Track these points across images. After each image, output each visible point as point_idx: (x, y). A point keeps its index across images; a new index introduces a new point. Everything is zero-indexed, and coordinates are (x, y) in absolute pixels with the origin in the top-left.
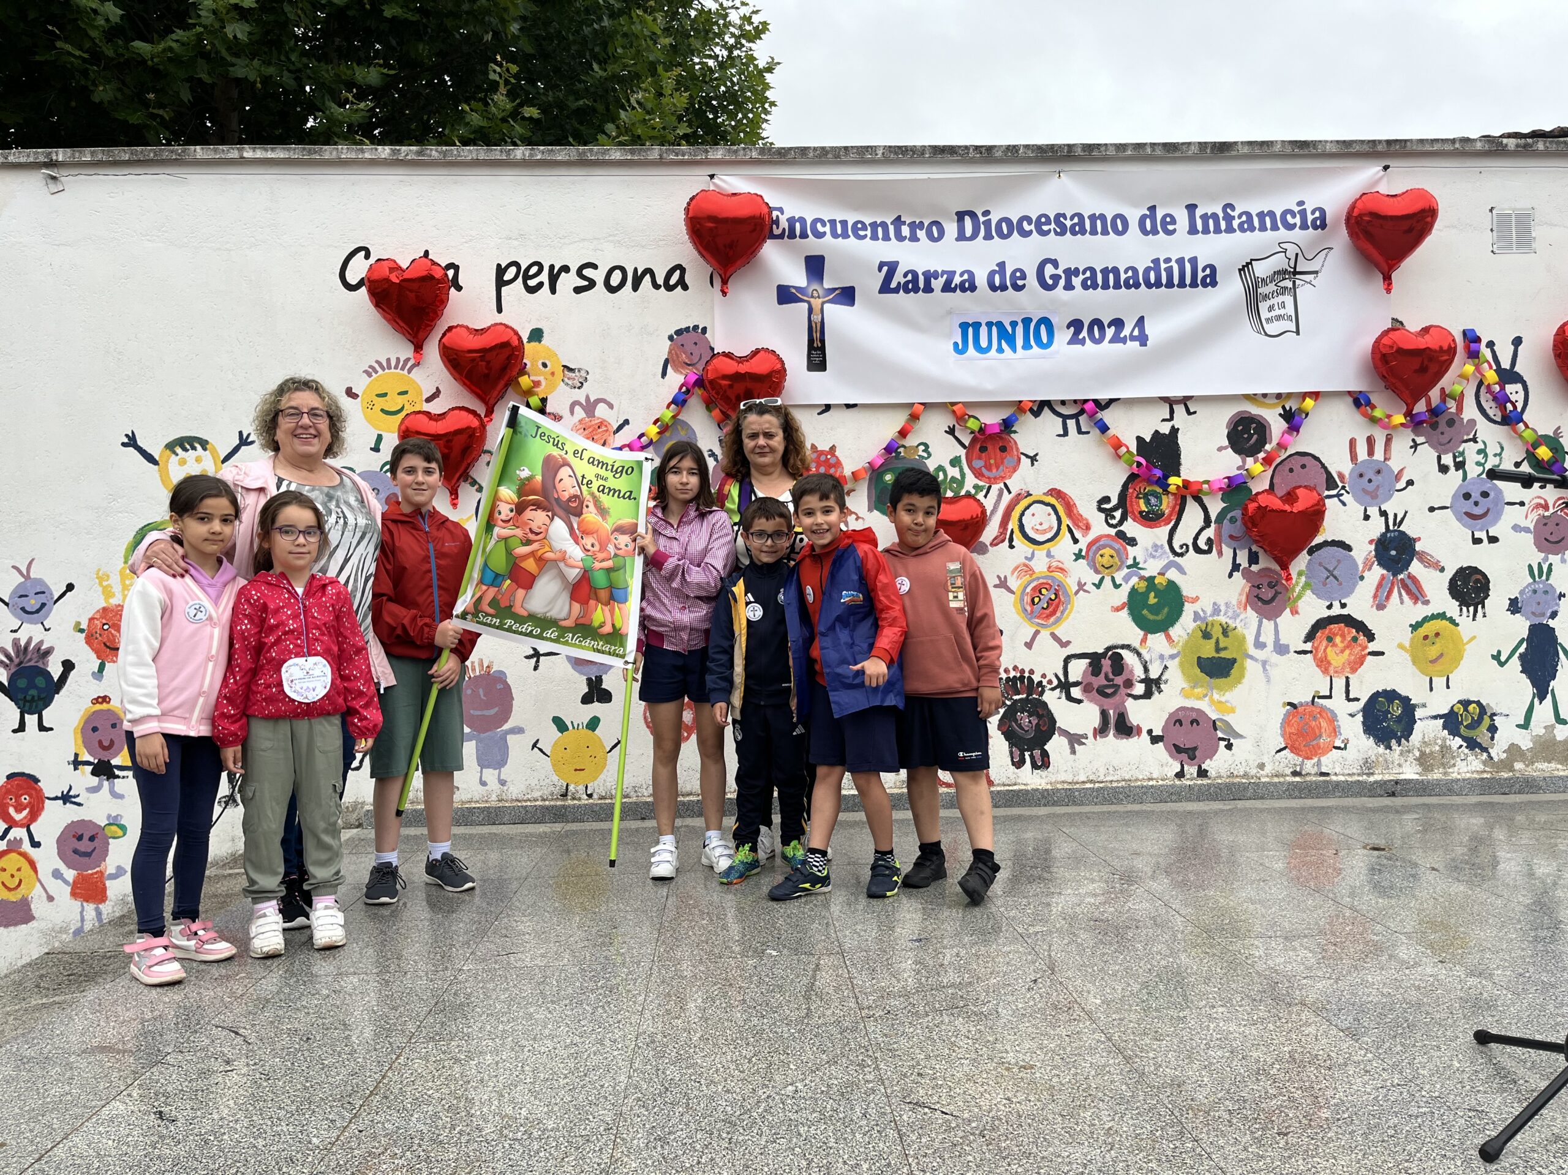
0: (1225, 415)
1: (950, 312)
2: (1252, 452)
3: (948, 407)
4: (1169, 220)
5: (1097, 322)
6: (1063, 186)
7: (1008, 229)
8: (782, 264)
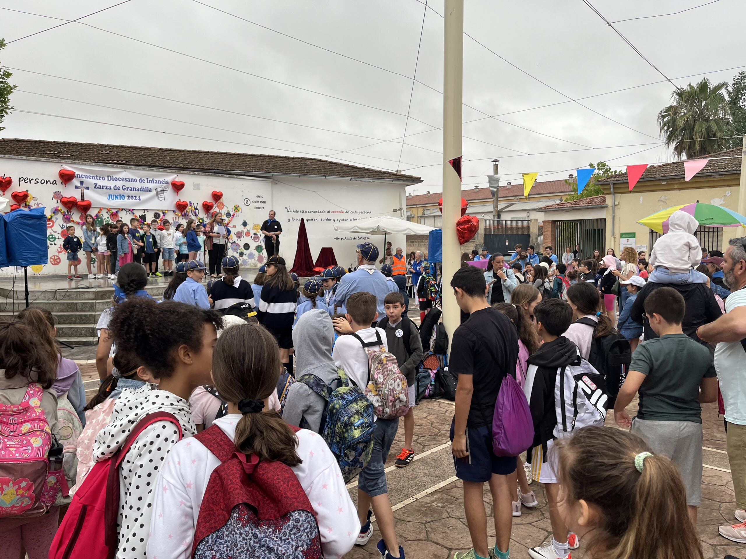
0: (153, 212)
1: (107, 193)
3: (107, 208)
4: (144, 180)
5: (132, 196)
6: (126, 173)
7: (116, 179)
8: (76, 182)
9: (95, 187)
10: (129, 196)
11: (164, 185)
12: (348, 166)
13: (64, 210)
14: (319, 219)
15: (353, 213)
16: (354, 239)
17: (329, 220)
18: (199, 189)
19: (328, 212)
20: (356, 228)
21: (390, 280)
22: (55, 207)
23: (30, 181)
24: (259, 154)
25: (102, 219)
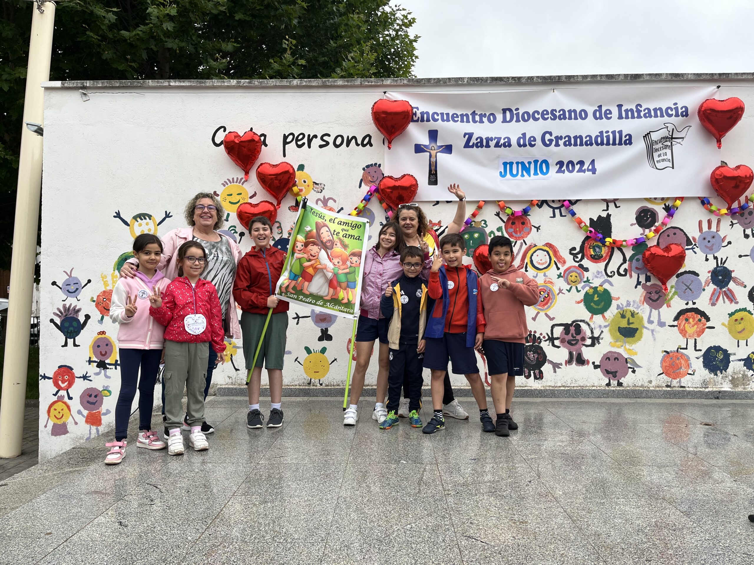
1: (498, 157)
2: (648, 226)
3: (496, 203)
4: (608, 112)
5: (571, 162)
6: (555, 96)
8: (417, 133)
9: (467, 145)
10: (561, 163)
11: (673, 119)
25: (483, 235)
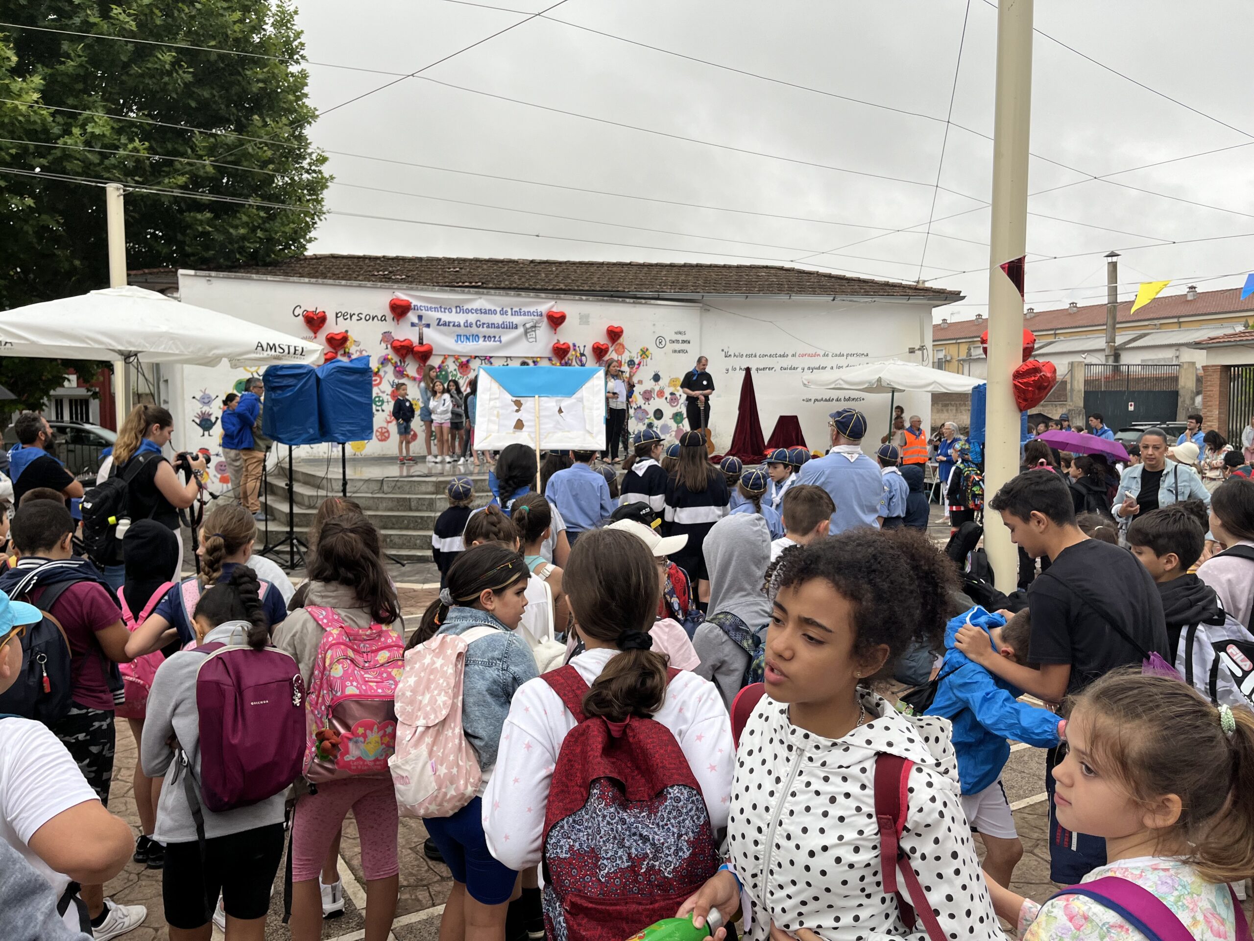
0: (519, 361)
1: (454, 332)
3: (454, 356)
4: (506, 312)
5: (489, 336)
6: (482, 302)
7: (468, 311)
8: (412, 317)
9: (438, 325)
10: (485, 337)
11: (536, 318)
12: (830, 276)
13: (395, 359)
14: (777, 368)
15: (836, 355)
16: (837, 400)
17: (794, 369)
18: (587, 323)
19: (793, 355)
20: (842, 382)
21: (894, 472)
22: (384, 354)
23: (351, 317)
24: (682, 262)
25: (447, 373)
